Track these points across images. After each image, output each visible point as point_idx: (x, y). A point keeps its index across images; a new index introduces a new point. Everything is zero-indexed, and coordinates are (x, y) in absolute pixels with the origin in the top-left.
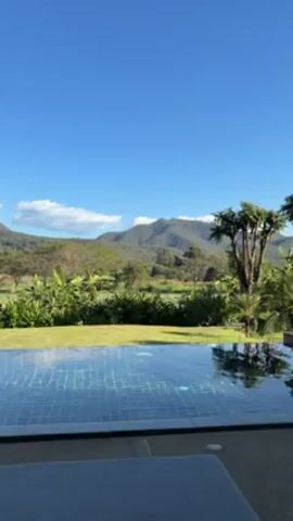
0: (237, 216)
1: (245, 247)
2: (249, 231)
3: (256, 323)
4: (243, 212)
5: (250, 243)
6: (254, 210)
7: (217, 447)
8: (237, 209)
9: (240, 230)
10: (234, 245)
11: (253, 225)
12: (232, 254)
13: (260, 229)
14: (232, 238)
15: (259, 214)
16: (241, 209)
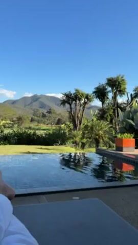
0: (73, 95)
1: (76, 109)
2: (78, 102)
3: (80, 144)
4: (76, 93)
5: (78, 107)
6: (81, 92)
7: (77, 198)
8: (73, 92)
9: (74, 102)
10: (71, 108)
11: (80, 100)
12: (70, 112)
13: (82, 102)
14: (70, 105)
15: (83, 95)
16: (74, 92)
